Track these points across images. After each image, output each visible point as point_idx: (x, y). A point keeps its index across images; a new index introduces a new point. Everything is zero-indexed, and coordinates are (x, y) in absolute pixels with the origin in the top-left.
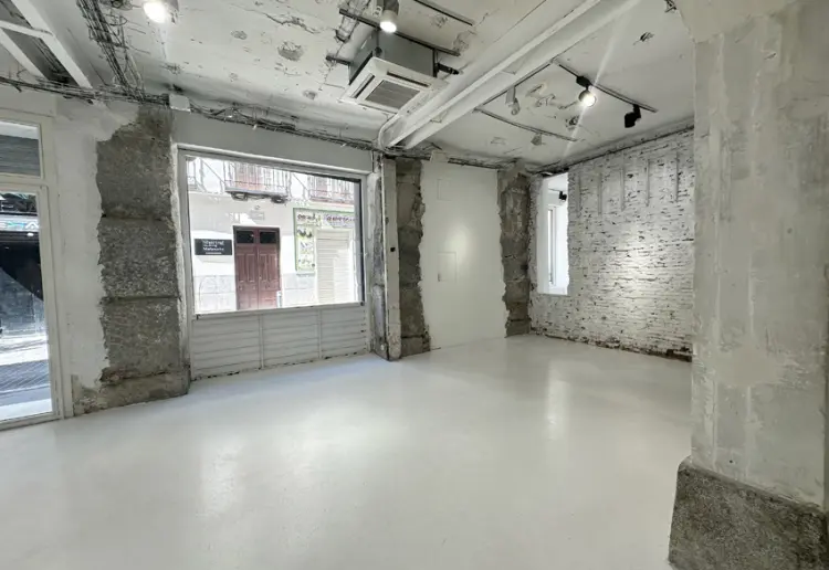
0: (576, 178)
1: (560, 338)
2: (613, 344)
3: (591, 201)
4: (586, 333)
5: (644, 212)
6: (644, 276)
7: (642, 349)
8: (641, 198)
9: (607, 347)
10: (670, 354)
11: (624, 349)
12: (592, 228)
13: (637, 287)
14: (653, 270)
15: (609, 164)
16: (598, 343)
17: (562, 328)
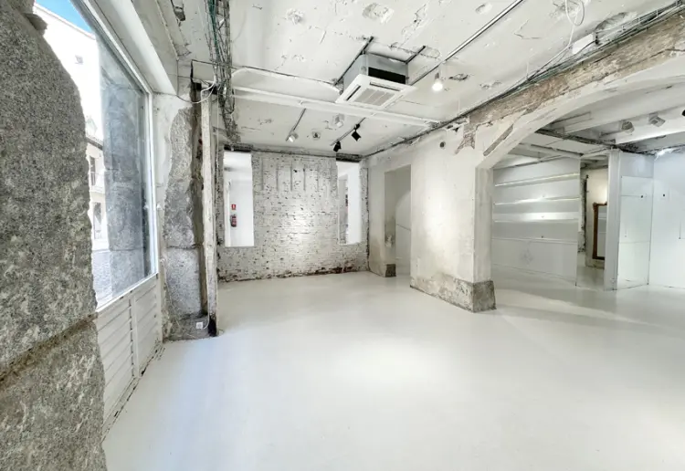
0: (260, 161)
1: (250, 279)
2: (289, 274)
3: (270, 180)
4: (270, 272)
5: (303, 194)
6: (304, 231)
7: (304, 274)
8: (301, 185)
9: (284, 277)
10: (317, 273)
11: (294, 276)
12: (272, 199)
13: (299, 237)
14: (308, 228)
15: (283, 159)
16: (278, 276)
17: (251, 271)
